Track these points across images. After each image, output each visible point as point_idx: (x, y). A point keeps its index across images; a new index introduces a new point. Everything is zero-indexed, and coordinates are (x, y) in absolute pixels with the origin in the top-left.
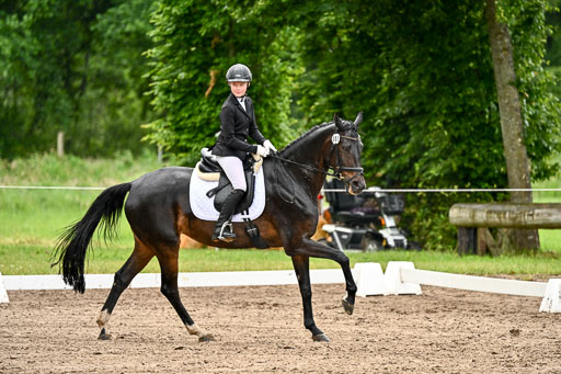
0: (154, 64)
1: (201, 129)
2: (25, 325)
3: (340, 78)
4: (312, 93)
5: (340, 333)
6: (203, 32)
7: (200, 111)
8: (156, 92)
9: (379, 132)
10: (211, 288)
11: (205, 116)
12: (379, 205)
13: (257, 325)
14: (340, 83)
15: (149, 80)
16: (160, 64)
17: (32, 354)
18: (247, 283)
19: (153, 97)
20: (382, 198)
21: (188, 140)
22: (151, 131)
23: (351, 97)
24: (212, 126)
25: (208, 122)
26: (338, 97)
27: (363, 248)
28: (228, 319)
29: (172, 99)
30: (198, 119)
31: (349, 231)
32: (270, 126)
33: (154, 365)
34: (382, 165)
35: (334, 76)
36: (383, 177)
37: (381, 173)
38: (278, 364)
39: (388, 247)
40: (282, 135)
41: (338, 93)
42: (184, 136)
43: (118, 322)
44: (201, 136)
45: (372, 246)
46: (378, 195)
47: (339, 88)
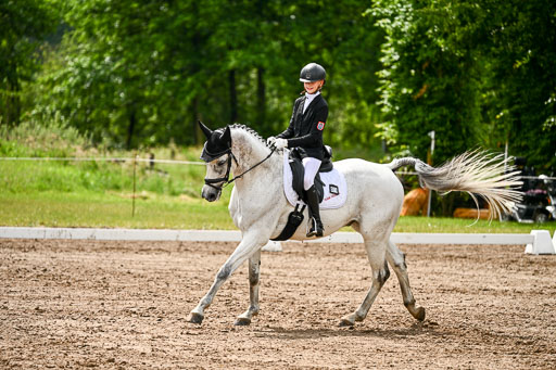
0: (384, 81)
1: (417, 130)
2: (295, 268)
3: (519, 96)
4: (498, 106)
5: (523, 281)
6: (419, 59)
7: (417, 117)
8: (385, 102)
9: (546, 136)
10: (427, 245)
11: (420, 120)
12: (546, 189)
13: (461, 272)
14: (519, 100)
15: (381, 93)
16: (388, 82)
17: (302, 288)
18: (452, 242)
19: (382, 106)
20: (549, 184)
21: (409, 138)
22: (381, 130)
23: (527, 110)
24: (426, 128)
25: (423, 125)
26: (517, 109)
27: (535, 220)
28: (440, 268)
29: (397, 108)
30: (415, 123)
31: (524, 207)
32: (467, 130)
33: (390, 299)
34: (549, 160)
35: (514, 94)
36: (550, 169)
37: (548, 166)
38: (480, 302)
39: (552, 219)
40: (476, 136)
41: (516, 107)
42: (406, 135)
43: (362, 267)
44: (417, 135)
45: (541, 219)
46: (545, 181)
47: (518, 103)
